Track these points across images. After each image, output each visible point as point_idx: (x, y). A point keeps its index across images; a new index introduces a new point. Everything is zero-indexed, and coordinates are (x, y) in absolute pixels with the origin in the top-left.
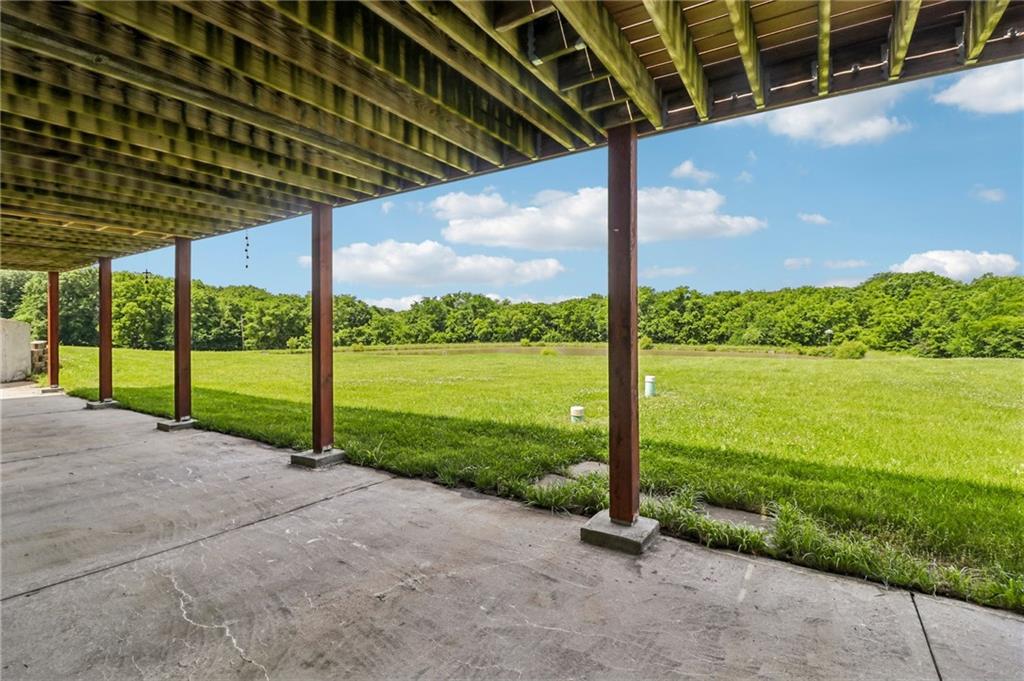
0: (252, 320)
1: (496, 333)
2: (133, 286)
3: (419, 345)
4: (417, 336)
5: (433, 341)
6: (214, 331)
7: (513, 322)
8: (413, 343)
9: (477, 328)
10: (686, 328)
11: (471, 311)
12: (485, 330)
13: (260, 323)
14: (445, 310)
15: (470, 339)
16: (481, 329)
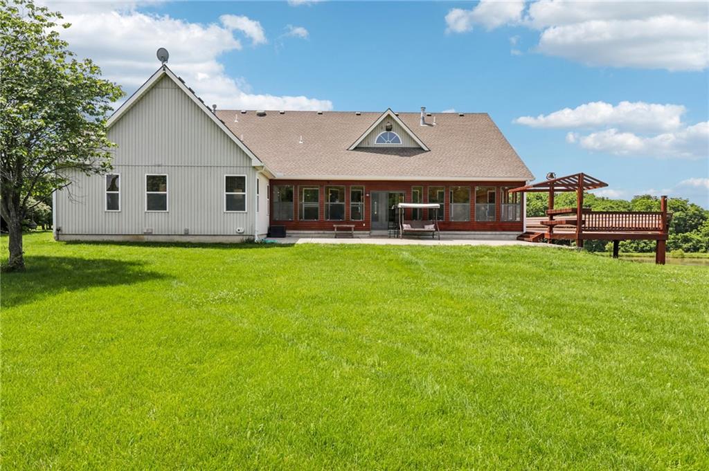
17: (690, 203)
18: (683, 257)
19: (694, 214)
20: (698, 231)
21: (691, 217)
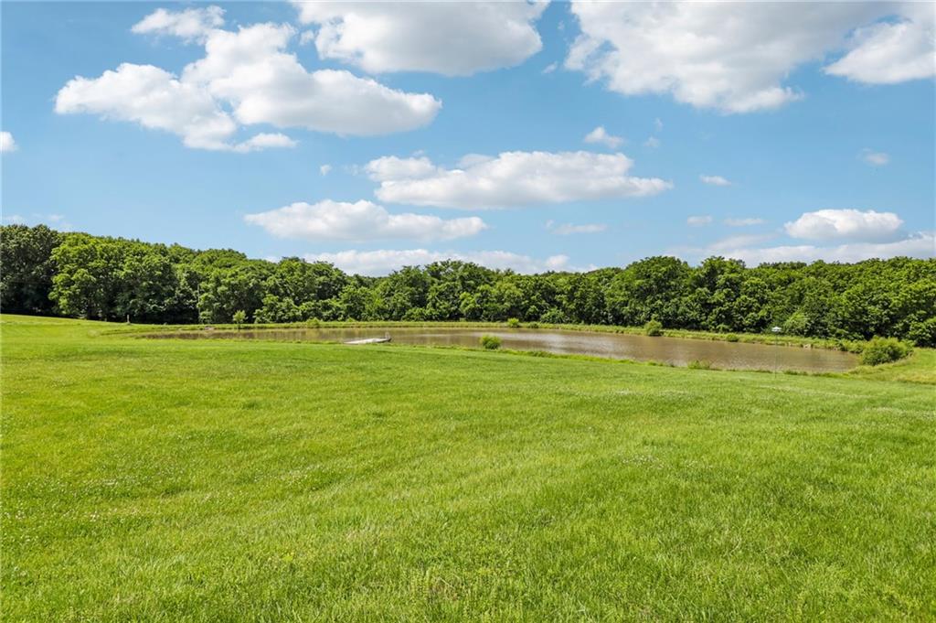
0: (207, 290)
1: (486, 309)
2: (86, 251)
3: (390, 322)
4: (392, 312)
5: (410, 318)
6: (167, 301)
7: (505, 297)
8: (386, 319)
9: (463, 303)
10: (717, 310)
11: (458, 283)
12: (472, 305)
13: (215, 293)
14: (429, 281)
15: (455, 316)
16: (467, 304)
17: (334, 267)
18: (318, 327)
19: (338, 279)
20: (338, 297)
21: (335, 282)
